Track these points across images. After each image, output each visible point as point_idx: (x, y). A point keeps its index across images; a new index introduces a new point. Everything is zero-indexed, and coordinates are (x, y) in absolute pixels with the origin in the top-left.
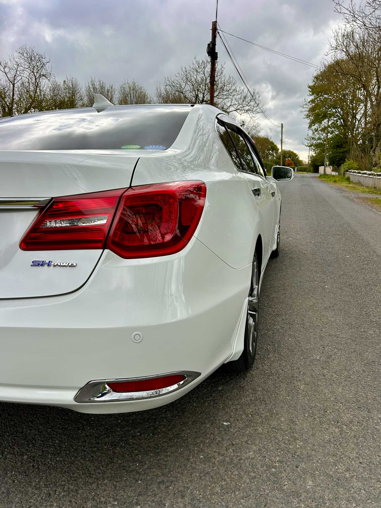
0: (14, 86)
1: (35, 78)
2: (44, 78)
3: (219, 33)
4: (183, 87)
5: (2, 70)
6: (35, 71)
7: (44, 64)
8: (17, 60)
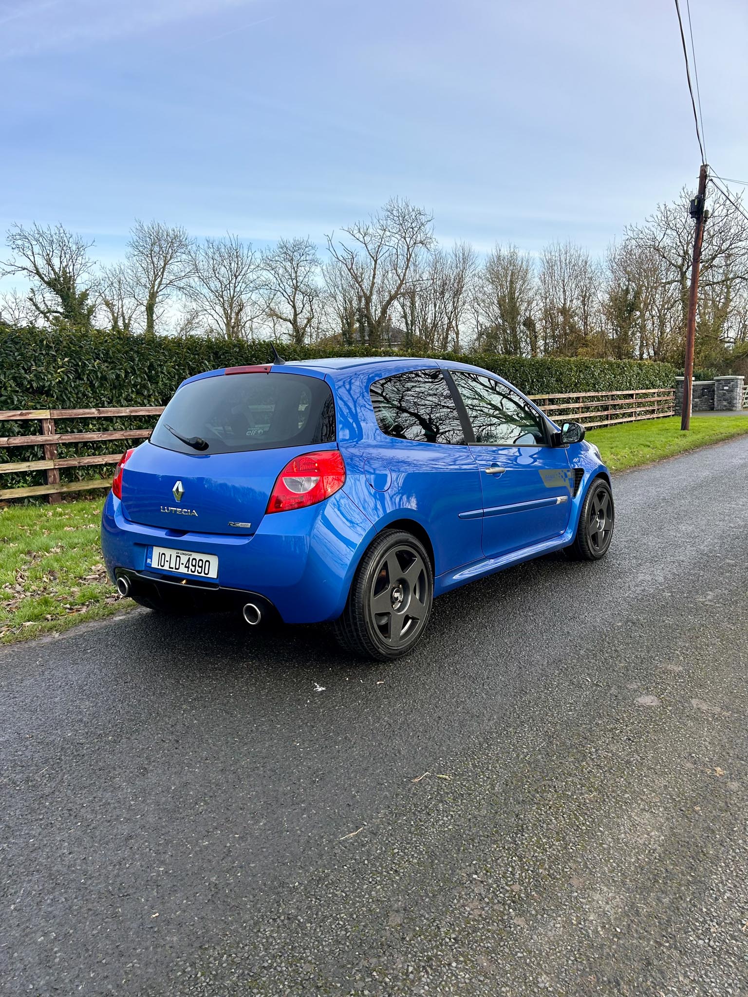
0: (376, 262)
1: (406, 247)
2: (421, 245)
3: (711, 180)
4: (659, 238)
5: (362, 239)
6: (407, 235)
7: (423, 224)
8: (384, 222)
